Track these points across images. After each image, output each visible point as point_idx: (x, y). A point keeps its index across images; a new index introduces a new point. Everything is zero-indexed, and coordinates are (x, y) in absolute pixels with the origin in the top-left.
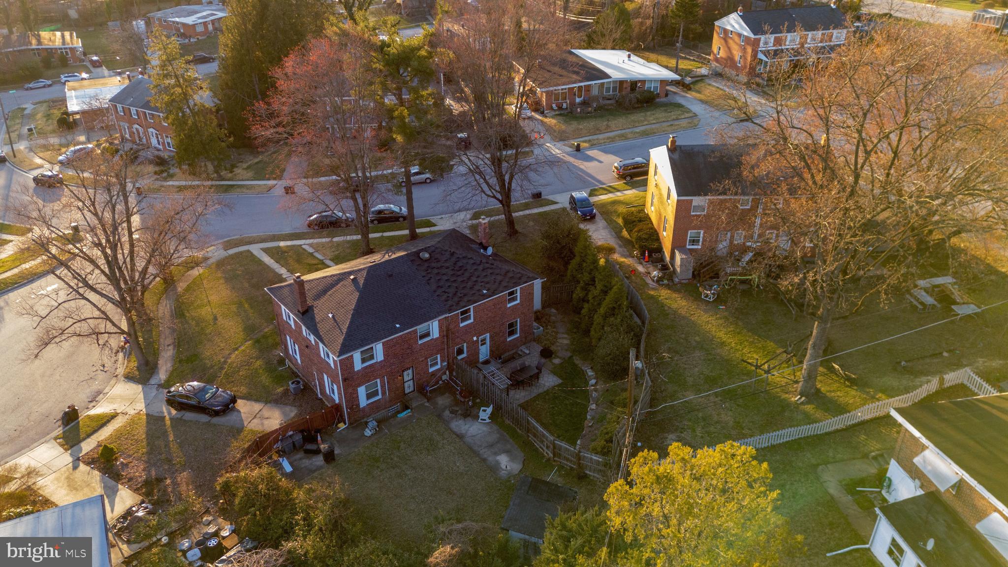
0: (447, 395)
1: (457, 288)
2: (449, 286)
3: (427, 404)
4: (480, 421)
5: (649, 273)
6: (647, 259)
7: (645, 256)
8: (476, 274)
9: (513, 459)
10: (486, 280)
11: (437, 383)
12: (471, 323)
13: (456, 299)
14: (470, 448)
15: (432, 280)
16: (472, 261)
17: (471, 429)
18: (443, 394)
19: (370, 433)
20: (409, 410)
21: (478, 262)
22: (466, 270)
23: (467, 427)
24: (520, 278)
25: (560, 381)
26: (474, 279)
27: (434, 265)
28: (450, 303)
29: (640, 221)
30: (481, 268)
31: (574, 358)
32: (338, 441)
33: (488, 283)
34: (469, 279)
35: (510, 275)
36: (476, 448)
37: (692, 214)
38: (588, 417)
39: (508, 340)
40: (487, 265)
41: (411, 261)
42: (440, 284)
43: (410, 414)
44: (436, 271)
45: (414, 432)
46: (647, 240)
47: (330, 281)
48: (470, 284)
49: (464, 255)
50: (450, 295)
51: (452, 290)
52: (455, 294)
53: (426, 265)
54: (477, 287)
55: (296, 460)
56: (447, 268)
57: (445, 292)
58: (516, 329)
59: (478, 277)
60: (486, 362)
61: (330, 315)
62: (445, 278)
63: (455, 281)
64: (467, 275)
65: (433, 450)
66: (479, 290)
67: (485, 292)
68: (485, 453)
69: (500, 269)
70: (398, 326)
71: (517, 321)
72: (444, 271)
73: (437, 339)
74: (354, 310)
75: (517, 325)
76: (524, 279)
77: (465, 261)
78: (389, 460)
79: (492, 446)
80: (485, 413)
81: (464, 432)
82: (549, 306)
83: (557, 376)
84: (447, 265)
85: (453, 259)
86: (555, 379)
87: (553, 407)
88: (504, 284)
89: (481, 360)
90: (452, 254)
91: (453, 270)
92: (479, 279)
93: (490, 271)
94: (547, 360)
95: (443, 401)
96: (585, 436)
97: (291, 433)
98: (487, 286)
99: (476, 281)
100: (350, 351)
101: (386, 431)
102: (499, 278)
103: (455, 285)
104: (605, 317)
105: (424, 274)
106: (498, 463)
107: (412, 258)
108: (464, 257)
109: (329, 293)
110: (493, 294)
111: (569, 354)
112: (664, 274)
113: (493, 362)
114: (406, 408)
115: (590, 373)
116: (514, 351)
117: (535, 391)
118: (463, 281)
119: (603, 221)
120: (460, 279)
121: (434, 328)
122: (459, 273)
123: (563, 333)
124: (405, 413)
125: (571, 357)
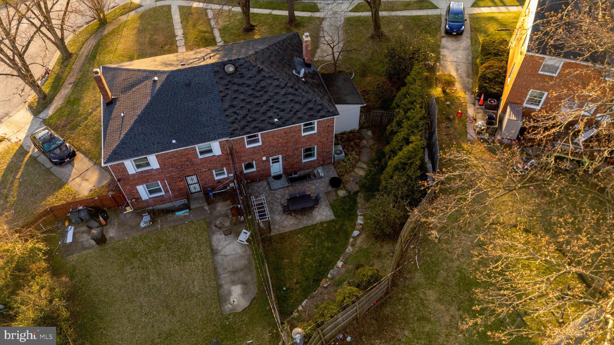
0: (228, 202)
1: (249, 110)
2: (242, 107)
3: (206, 208)
4: (238, 241)
5: (475, 120)
6: (481, 102)
7: (480, 97)
8: (276, 98)
9: (244, 295)
10: (282, 107)
11: (225, 187)
12: (259, 146)
13: (243, 123)
14: (215, 268)
15: (228, 97)
16: (276, 83)
17: (228, 247)
18: (225, 200)
19: (144, 225)
20: (188, 211)
21: (283, 85)
22: (267, 91)
23: (225, 243)
24: (319, 111)
25: (333, 217)
26: (271, 103)
27: (236, 80)
28: (236, 126)
29: (496, 55)
30: (283, 92)
31: (359, 194)
32: (119, 224)
33: (283, 110)
34: (265, 102)
35: (310, 105)
36: (220, 270)
37: (540, 72)
38: (329, 276)
39: (303, 161)
40: (291, 90)
41: (215, 72)
42: (234, 104)
43: (187, 214)
44: (236, 87)
45: (179, 235)
46: (490, 80)
47: (141, 75)
48: (265, 108)
49: (271, 74)
50: (239, 117)
51: (243, 112)
52: (244, 117)
53: (229, 79)
54: (270, 114)
55: (79, 232)
56: (249, 86)
57: (235, 113)
58: (314, 153)
59: (276, 102)
60: (278, 177)
61: (122, 115)
62: (242, 97)
63: (251, 102)
64: (266, 97)
65: (183, 261)
66: (271, 117)
67: (276, 120)
68: (225, 278)
69: (303, 97)
70: (174, 141)
71: (314, 147)
72: (242, 89)
73: (219, 156)
74: (139, 116)
75: (314, 150)
76: (322, 113)
77: (269, 81)
78: (144, 259)
79: (235, 272)
80: (244, 236)
81: (220, 248)
82: (368, 128)
83: (333, 210)
84: (249, 82)
85: (259, 77)
86: (329, 213)
87: (310, 247)
88: (299, 115)
89: (272, 174)
90: (260, 71)
91: (253, 89)
92: (276, 105)
93: (291, 97)
94: (334, 189)
95: (222, 207)
96: (314, 297)
97: (81, 208)
98: (281, 114)
99: (272, 106)
100: (122, 159)
101: (159, 226)
102: (297, 107)
103: (248, 107)
104: (396, 168)
105: (222, 89)
106: (230, 293)
107: (216, 69)
108: (270, 77)
109: (134, 89)
110: (284, 124)
111: (357, 188)
112: (488, 128)
113: (284, 178)
114: (187, 206)
115: (360, 221)
116: (311, 170)
117: (305, 222)
118: (258, 104)
119: (469, 40)
120: (256, 101)
121: (216, 147)
122: (258, 94)
123: (364, 163)
124: (183, 212)
125: (356, 193)
